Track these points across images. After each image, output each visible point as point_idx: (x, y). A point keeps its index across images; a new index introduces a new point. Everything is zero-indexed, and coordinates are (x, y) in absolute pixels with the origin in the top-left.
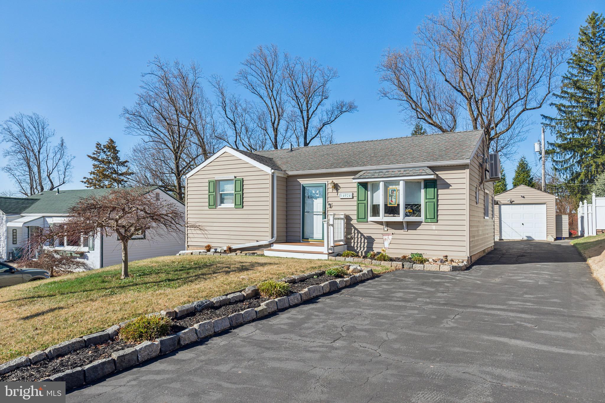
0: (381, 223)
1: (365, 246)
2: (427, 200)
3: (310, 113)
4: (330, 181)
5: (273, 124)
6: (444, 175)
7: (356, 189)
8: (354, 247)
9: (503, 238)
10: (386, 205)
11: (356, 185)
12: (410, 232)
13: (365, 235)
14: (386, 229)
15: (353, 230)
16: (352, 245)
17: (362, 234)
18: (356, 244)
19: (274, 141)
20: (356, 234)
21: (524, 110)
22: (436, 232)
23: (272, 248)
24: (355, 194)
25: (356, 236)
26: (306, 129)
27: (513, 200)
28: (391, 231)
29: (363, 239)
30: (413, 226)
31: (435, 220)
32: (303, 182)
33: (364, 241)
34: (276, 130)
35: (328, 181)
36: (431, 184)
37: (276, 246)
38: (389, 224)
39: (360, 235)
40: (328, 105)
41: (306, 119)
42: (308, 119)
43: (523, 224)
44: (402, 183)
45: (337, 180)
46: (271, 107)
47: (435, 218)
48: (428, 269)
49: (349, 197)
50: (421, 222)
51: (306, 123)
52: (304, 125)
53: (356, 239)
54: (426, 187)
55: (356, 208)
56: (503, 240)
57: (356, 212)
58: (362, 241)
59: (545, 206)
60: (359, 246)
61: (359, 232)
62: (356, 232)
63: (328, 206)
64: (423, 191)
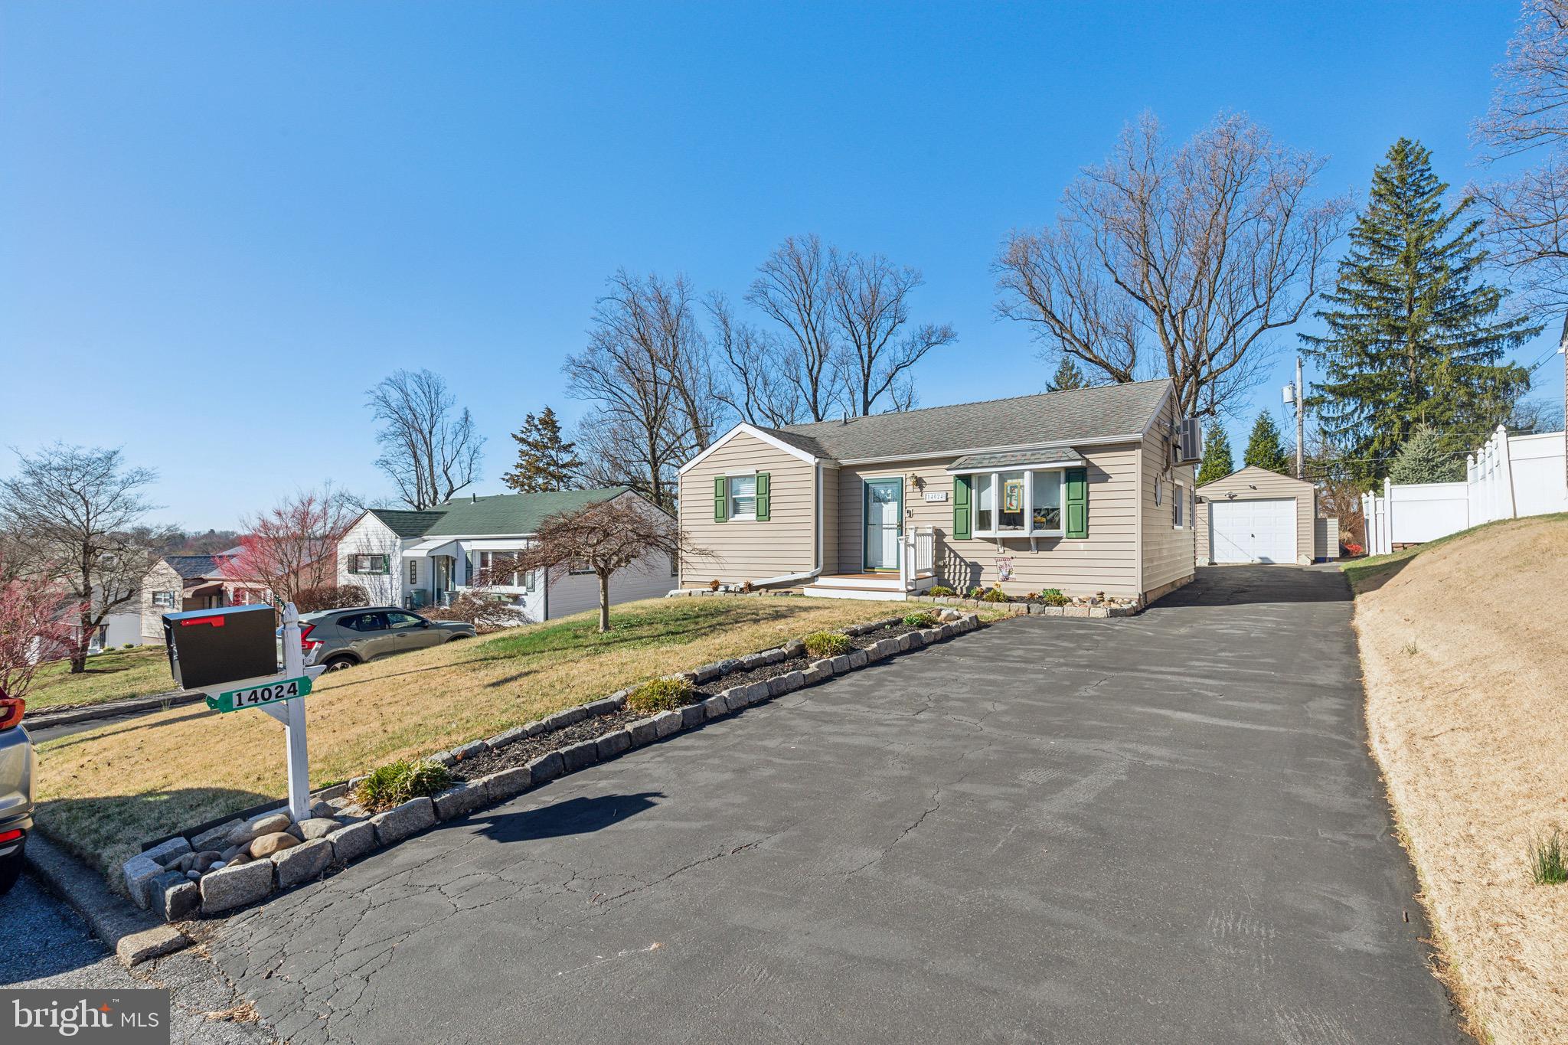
0: (993, 541)
1: (968, 578)
2: (1070, 502)
3: (874, 348)
4: (909, 474)
5: (811, 371)
6: (1098, 460)
7: (952, 487)
8: (948, 580)
9: (1216, 561)
10: (1001, 512)
11: (952, 479)
12: (1042, 554)
13: (968, 560)
14: (1001, 551)
15: (947, 552)
16: (946, 577)
17: (962, 560)
18: (952, 574)
19: (811, 400)
20: (953, 559)
21: (1263, 328)
22: (1086, 554)
23: (816, 583)
24: (951, 495)
25: (952, 563)
26: (867, 376)
27: (1234, 493)
28: (1010, 553)
29: (964, 567)
30: (1046, 544)
31: (1084, 534)
32: (865, 476)
33: (966, 569)
34: (815, 382)
35: (906, 474)
36: (1077, 475)
37: (822, 581)
38: (1006, 542)
39: (958, 560)
40: (904, 333)
41: (866, 359)
42: (871, 359)
43: (1253, 536)
44: (1027, 474)
45: (920, 472)
46: (807, 343)
47: (1083, 530)
48: (1070, 615)
49: (940, 499)
50: (1061, 538)
51: (866, 366)
52: (863, 370)
53: (953, 567)
54: (1068, 480)
55: (952, 517)
56: (1216, 564)
57: (952, 524)
58: (963, 571)
59: (1294, 502)
60: (957, 578)
61: (956, 556)
62: (952, 555)
63: (906, 514)
64: (1063, 487)
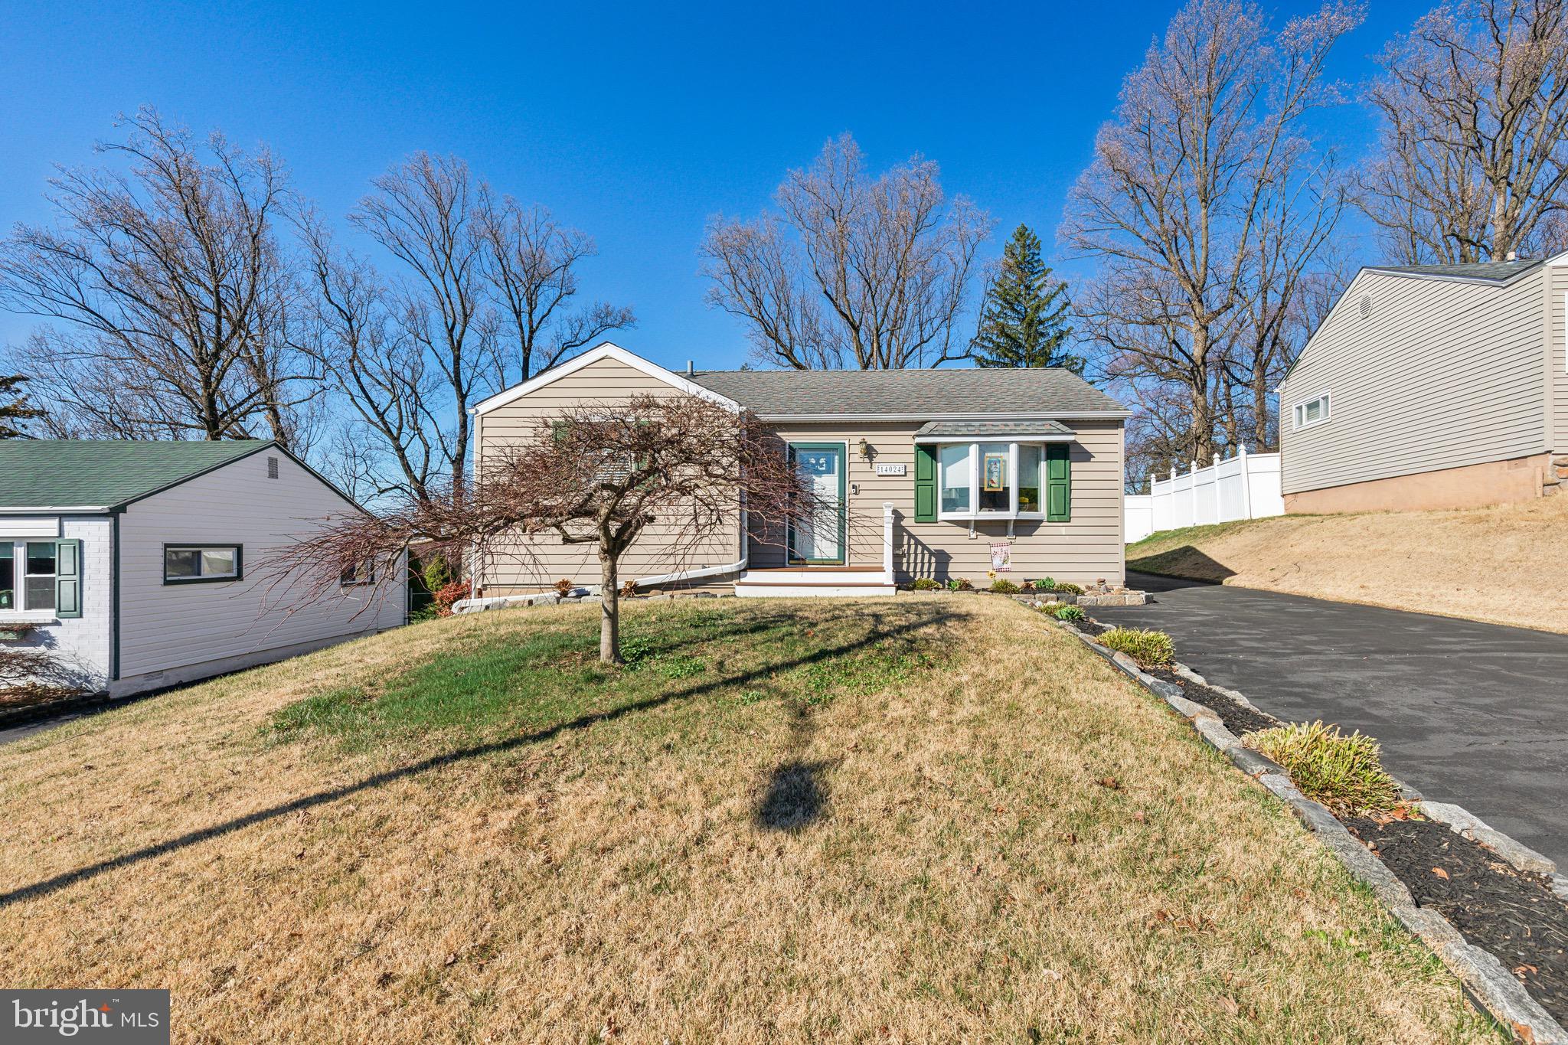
0: (964, 524)
1: (932, 569)
2: (1053, 482)
3: (536, 319)
4: (859, 439)
5: (451, 331)
6: (1085, 438)
7: (912, 458)
8: (908, 572)
10: (981, 489)
11: (912, 449)
12: (1020, 539)
13: (932, 548)
14: (973, 535)
15: (906, 538)
16: (904, 568)
17: (924, 547)
18: (912, 565)
19: (451, 369)
20: (913, 547)
22: (1068, 540)
23: (743, 580)
24: (911, 467)
25: (912, 551)
26: (527, 351)
28: (985, 539)
29: (927, 556)
30: (1025, 528)
31: (1066, 517)
32: (789, 438)
33: (930, 559)
34: (457, 347)
35: (852, 441)
36: (1059, 452)
37: (752, 576)
38: (981, 526)
39: (920, 548)
40: (576, 307)
41: (526, 329)
42: (532, 332)
44: (1013, 448)
45: (873, 438)
46: (444, 296)
47: (1062, 513)
49: (897, 473)
50: (1042, 521)
51: (526, 339)
52: (523, 342)
53: (912, 556)
54: (1050, 457)
55: (912, 495)
57: (912, 504)
58: (926, 560)
60: (918, 569)
61: (918, 543)
62: (912, 542)
63: (849, 489)
64: (1043, 465)
